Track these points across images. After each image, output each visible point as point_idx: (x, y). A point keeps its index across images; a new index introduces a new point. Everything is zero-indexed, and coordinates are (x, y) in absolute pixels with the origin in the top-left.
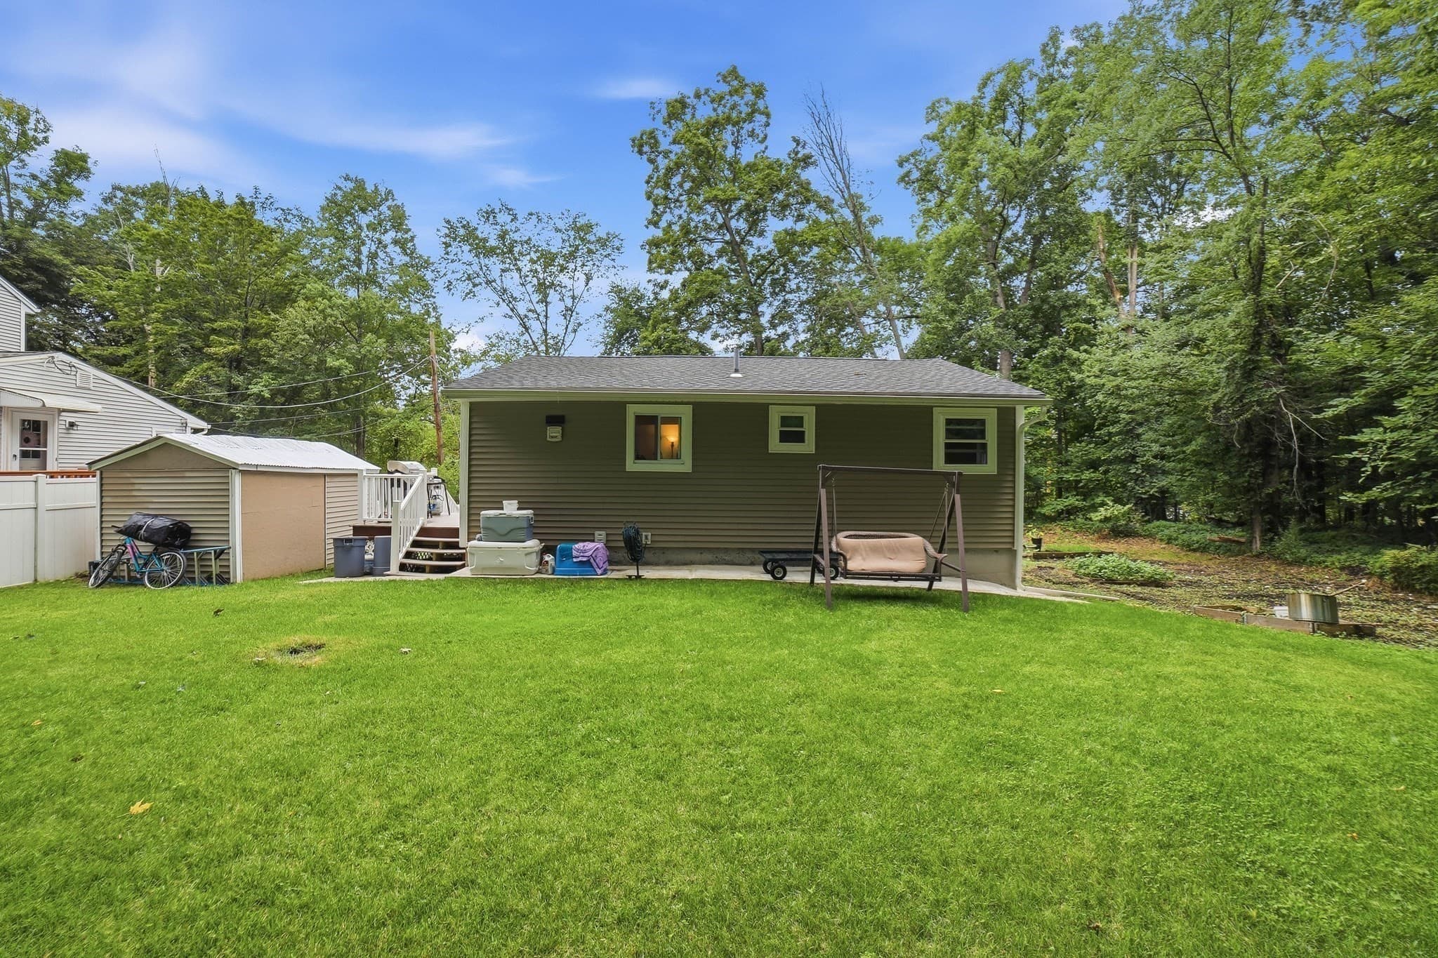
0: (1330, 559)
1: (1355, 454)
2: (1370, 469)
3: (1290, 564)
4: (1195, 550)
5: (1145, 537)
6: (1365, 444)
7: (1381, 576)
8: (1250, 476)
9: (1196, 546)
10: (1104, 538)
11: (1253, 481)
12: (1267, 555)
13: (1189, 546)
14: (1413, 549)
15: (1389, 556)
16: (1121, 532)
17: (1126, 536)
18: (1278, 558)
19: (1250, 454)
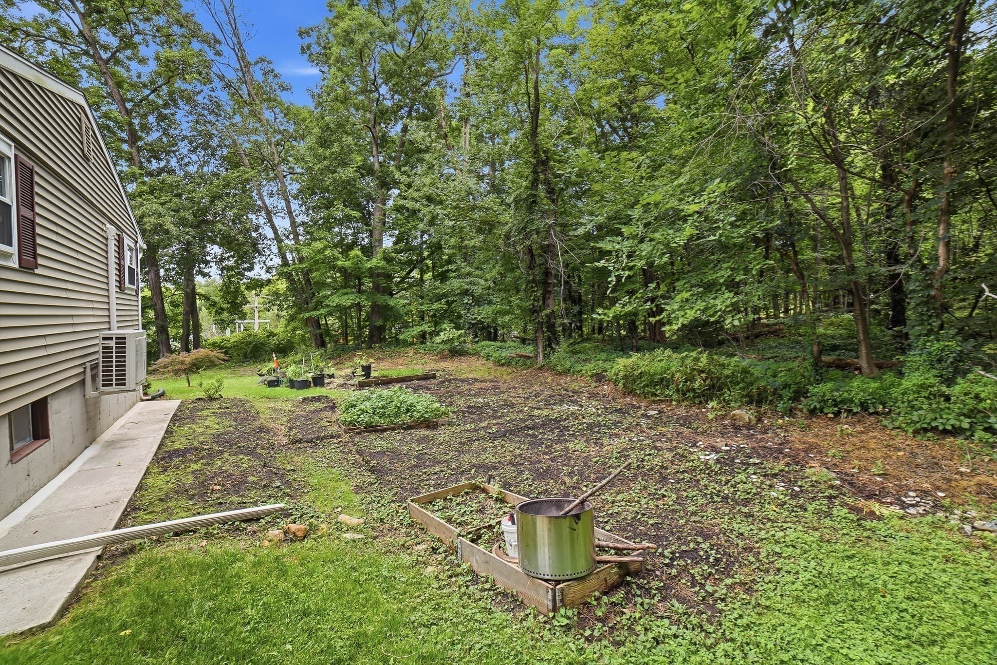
0: (584, 368)
1: (602, 263)
2: (614, 279)
3: (560, 374)
4: (503, 365)
5: (473, 355)
6: (609, 253)
7: (616, 383)
8: (534, 299)
9: (503, 361)
10: (444, 358)
11: (536, 304)
12: (546, 367)
13: (499, 361)
14: (635, 357)
15: (622, 363)
16: (457, 352)
17: (460, 355)
18: (554, 369)
19: (534, 281)
